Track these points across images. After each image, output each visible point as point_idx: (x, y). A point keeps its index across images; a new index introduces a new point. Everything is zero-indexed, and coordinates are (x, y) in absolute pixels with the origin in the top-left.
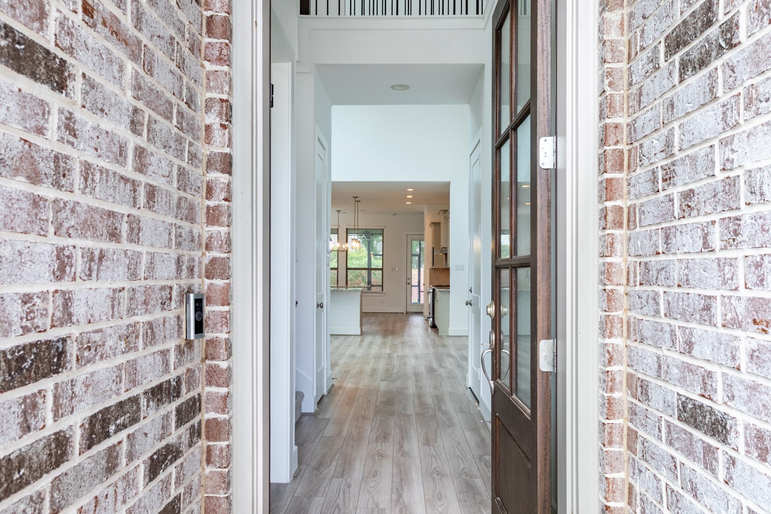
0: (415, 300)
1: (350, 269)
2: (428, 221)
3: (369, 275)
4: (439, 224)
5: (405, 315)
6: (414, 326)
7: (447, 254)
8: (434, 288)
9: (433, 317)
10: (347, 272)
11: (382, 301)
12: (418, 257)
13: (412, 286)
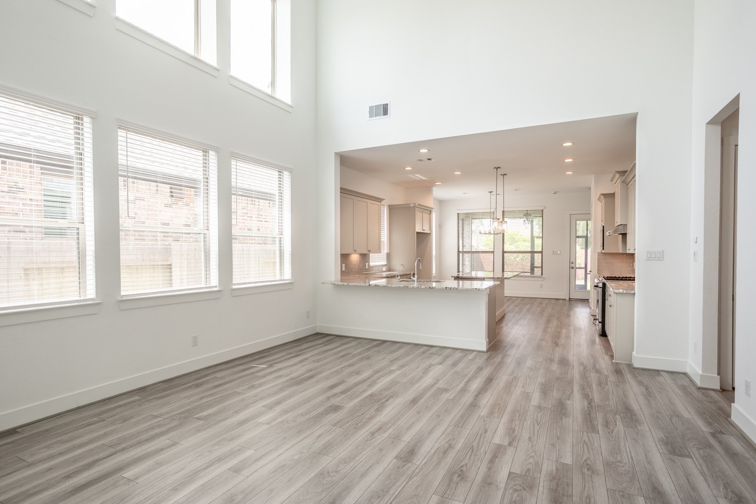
0: (580, 282)
1: (506, 252)
2: (595, 195)
3: (532, 258)
4: (613, 195)
5: (567, 302)
6: (575, 330)
7: (626, 234)
8: (605, 281)
9: (603, 322)
10: (503, 256)
11: (541, 286)
12: (584, 239)
13: (577, 268)
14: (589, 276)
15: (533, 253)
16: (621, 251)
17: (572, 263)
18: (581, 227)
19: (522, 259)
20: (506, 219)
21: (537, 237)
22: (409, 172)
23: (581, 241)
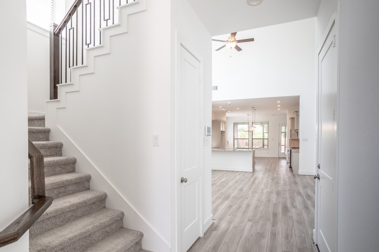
0: (283, 151)
1: (254, 139)
2: (288, 117)
3: (263, 141)
4: (294, 118)
5: (278, 159)
6: (281, 167)
7: (298, 132)
8: (291, 149)
9: (290, 163)
10: (252, 140)
11: (268, 153)
12: (284, 133)
13: (281, 146)
14: (286, 148)
15: (263, 139)
16: (297, 139)
17: (280, 143)
18: (283, 129)
19: (258, 142)
20: (254, 125)
21: (266, 133)
22: (221, 108)
23: (283, 134)
